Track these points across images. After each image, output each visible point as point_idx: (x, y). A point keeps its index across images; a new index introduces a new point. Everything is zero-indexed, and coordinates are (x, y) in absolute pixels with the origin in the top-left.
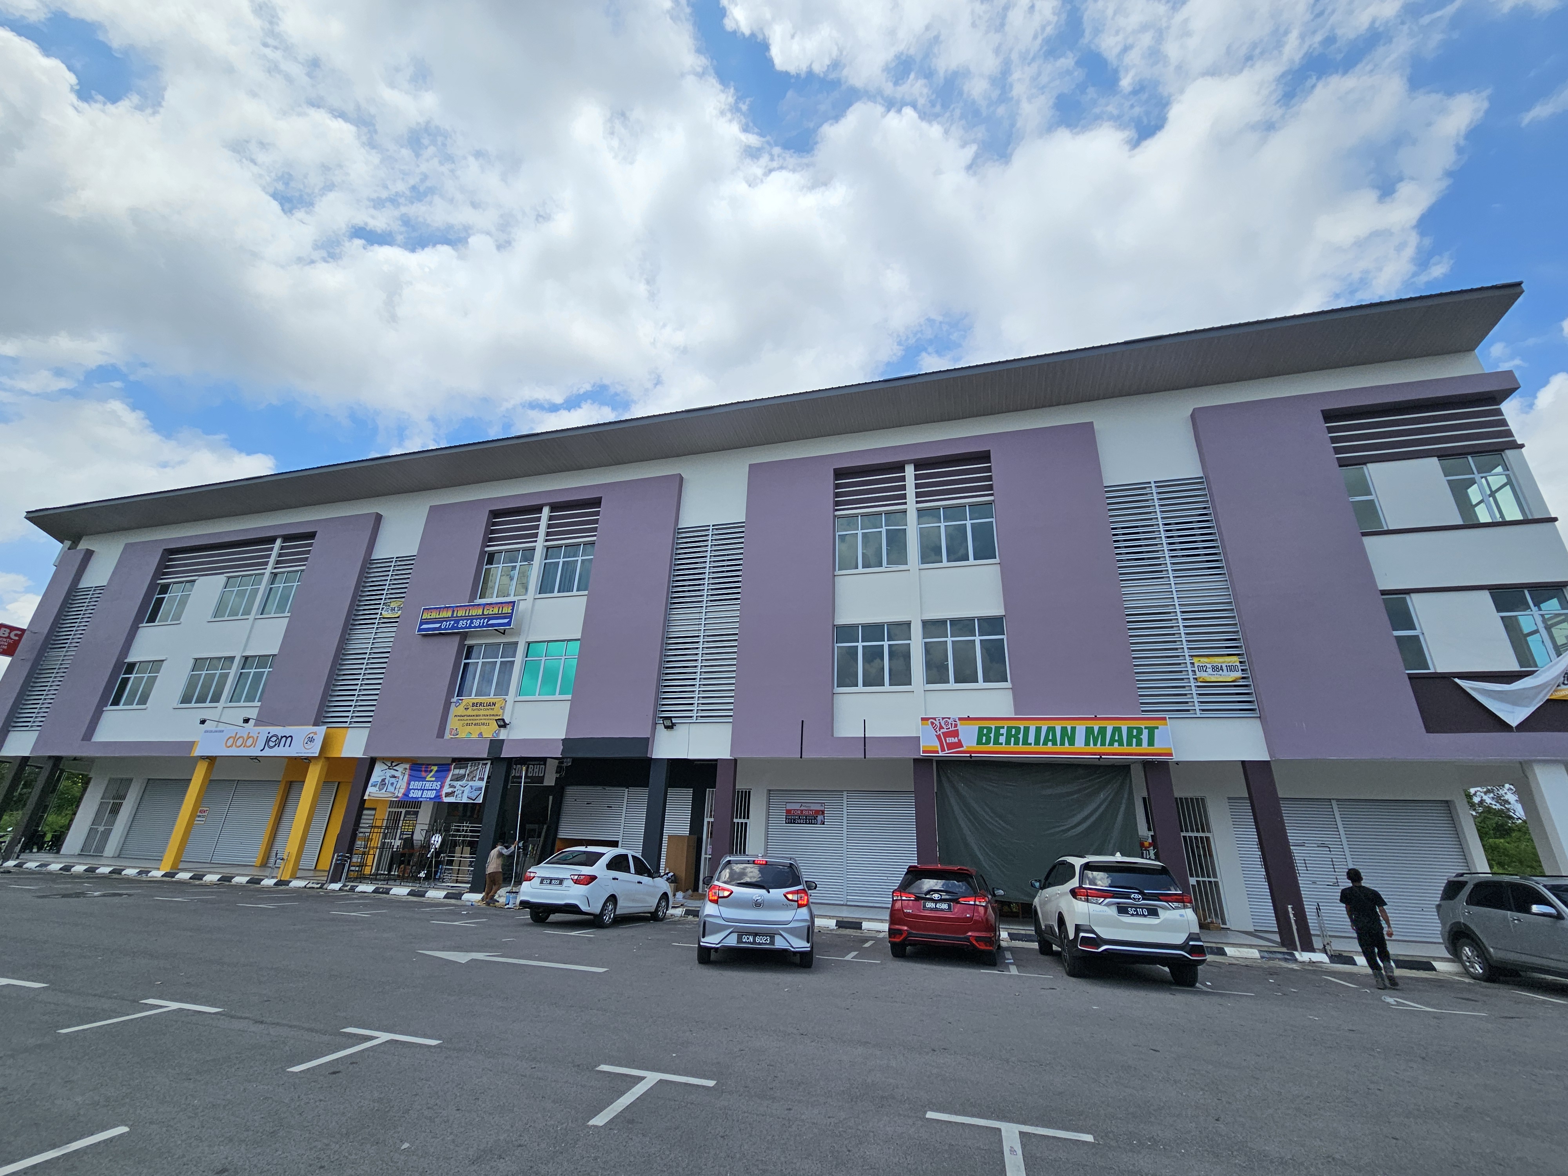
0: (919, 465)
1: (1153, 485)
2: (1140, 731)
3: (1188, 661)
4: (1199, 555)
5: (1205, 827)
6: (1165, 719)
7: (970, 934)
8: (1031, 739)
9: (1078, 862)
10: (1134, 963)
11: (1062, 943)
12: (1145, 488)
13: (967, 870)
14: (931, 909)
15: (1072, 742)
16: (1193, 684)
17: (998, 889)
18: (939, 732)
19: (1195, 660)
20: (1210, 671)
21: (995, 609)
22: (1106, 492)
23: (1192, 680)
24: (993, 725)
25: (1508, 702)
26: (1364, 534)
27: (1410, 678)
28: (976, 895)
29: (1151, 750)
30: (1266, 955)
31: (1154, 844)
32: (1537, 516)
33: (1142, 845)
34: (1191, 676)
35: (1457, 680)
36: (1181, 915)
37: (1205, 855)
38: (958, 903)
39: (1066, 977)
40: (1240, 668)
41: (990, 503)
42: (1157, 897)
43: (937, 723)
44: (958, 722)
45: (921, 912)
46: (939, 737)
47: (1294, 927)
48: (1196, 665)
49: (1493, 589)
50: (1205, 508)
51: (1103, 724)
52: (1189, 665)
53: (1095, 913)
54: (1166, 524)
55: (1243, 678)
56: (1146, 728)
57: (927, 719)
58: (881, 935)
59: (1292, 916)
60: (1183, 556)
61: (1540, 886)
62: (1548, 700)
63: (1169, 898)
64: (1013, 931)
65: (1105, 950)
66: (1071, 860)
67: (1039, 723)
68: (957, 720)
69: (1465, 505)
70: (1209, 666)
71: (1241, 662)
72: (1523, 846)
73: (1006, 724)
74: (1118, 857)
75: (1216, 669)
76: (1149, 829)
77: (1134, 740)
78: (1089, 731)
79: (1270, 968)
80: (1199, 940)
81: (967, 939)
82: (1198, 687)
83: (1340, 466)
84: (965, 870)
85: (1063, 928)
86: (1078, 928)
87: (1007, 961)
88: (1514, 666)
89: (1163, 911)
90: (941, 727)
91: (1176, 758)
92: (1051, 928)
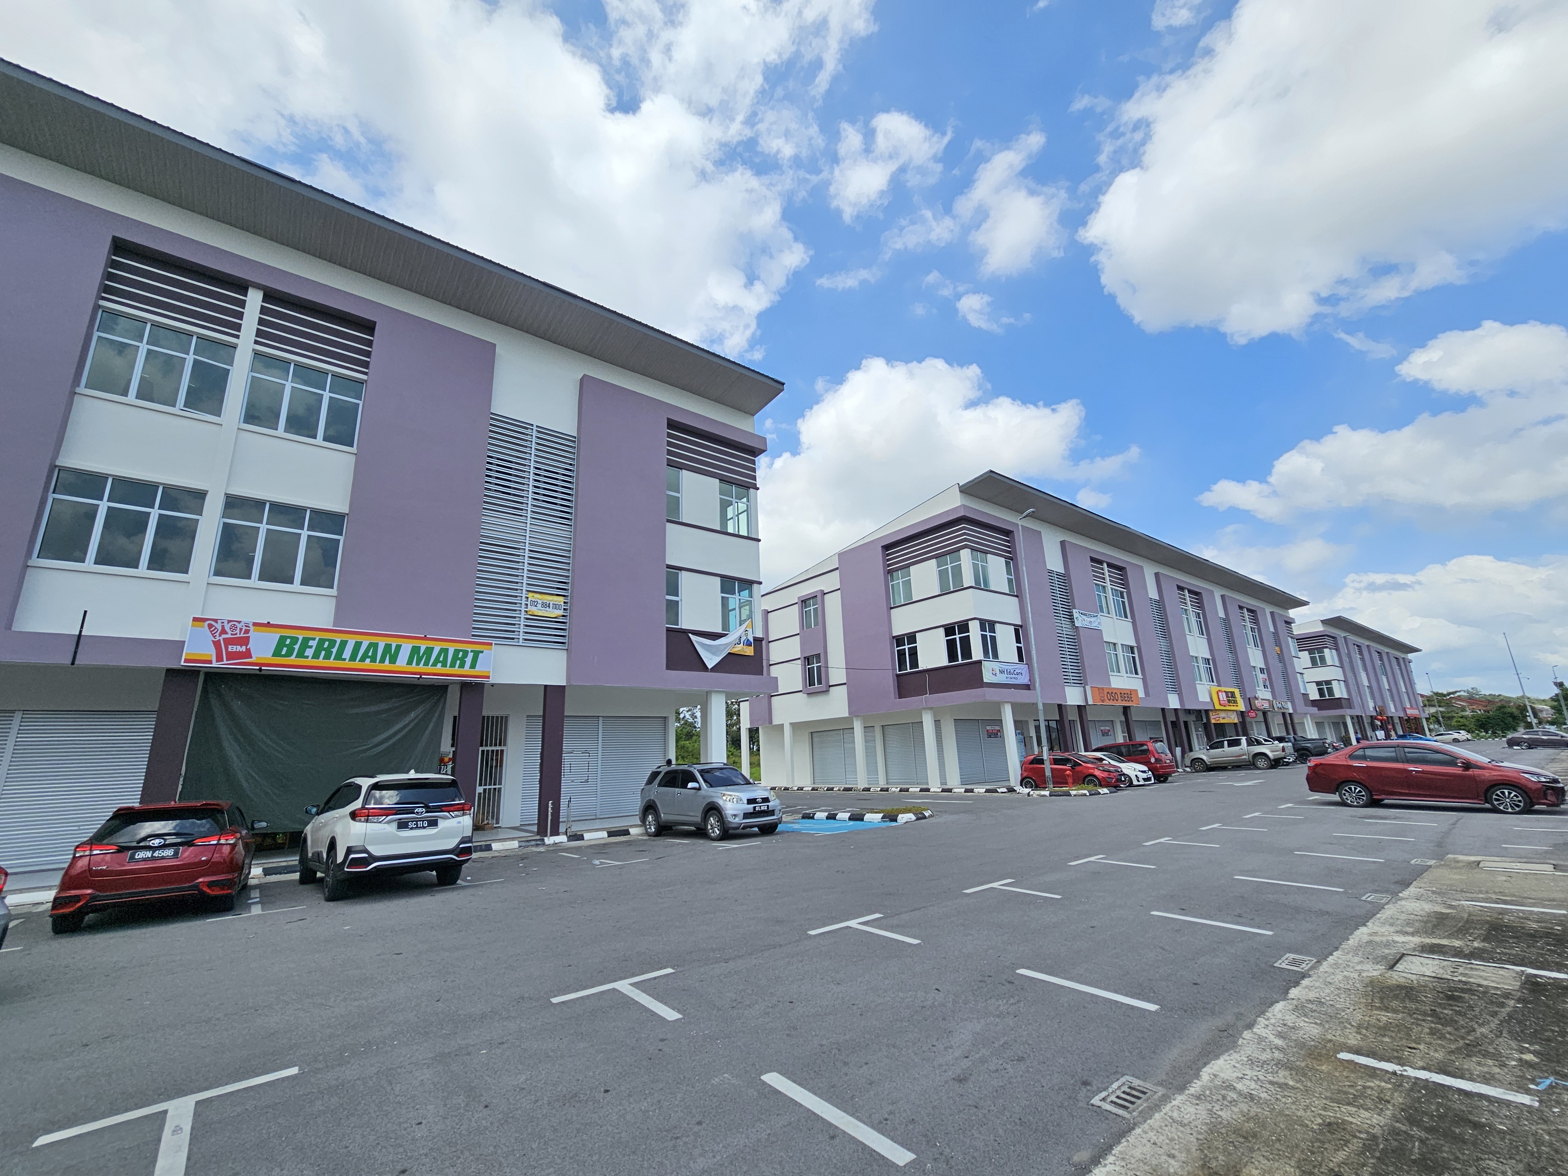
0: (270, 296)
1: (535, 428)
2: (466, 653)
3: (524, 596)
4: (556, 504)
5: (502, 742)
6: (491, 644)
7: (201, 880)
8: (347, 654)
9: (365, 783)
10: (402, 874)
11: (328, 868)
12: (527, 428)
13: (218, 805)
14: (145, 860)
15: (393, 661)
16: (523, 616)
17: (260, 821)
18: (218, 638)
19: (530, 595)
20: (539, 606)
21: (338, 503)
22: (492, 418)
23: (523, 612)
24: (300, 635)
25: (711, 653)
26: (668, 521)
27: (667, 630)
28: (222, 831)
29: (472, 672)
30: (523, 844)
31: (453, 760)
32: (753, 536)
33: (442, 760)
34: (523, 609)
35: (690, 635)
36: (459, 822)
37: (496, 766)
38: (193, 845)
39: (323, 903)
40: (563, 607)
41: (361, 382)
42: (440, 809)
43: (219, 626)
44: (252, 628)
45: (124, 865)
46: (217, 644)
47: (550, 818)
48: (529, 600)
49: (722, 576)
50: (571, 464)
51: (430, 644)
52: (524, 599)
53: (372, 832)
54: (536, 468)
55: (563, 616)
56: (472, 651)
57: (204, 620)
58: (41, 908)
59: (550, 809)
60: (544, 501)
61: (696, 771)
62: (729, 653)
63: (452, 809)
64: (266, 866)
65: (375, 867)
66: (359, 781)
67: (359, 638)
68: (251, 625)
69: (724, 519)
70: (540, 602)
71: (565, 603)
72: (696, 745)
73: (318, 636)
74: (412, 774)
75: (546, 605)
76: (453, 746)
77: (458, 662)
78: (415, 650)
79: (524, 854)
80: (470, 841)
81: (196, 887)
82: (527, 619)
83: (668, 465)
84: (213, 804)
85: (332, 853)
86: (349, 850)
87: (250, 901)
88: (719, 630)
89: (443, 820)
90: (224, 631)
91: (492, 680)
92: (318, 855)
